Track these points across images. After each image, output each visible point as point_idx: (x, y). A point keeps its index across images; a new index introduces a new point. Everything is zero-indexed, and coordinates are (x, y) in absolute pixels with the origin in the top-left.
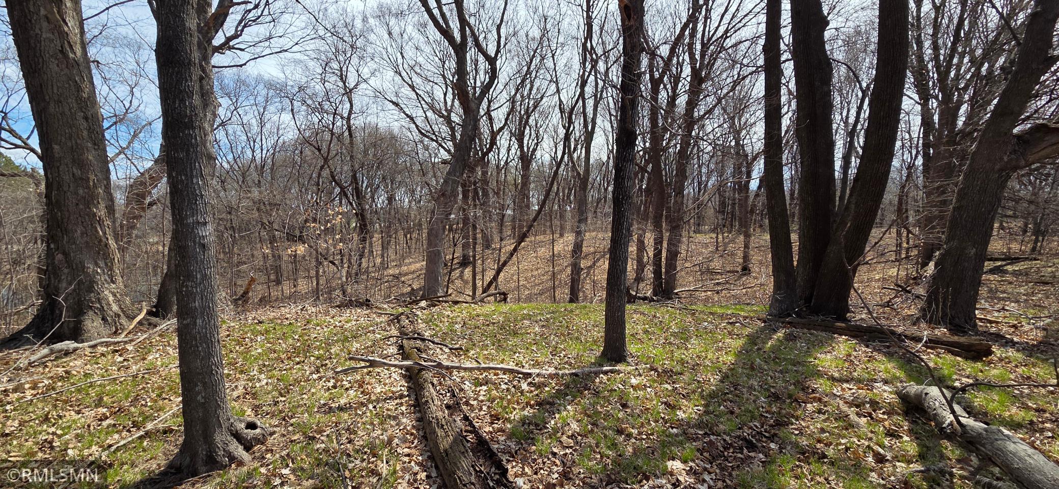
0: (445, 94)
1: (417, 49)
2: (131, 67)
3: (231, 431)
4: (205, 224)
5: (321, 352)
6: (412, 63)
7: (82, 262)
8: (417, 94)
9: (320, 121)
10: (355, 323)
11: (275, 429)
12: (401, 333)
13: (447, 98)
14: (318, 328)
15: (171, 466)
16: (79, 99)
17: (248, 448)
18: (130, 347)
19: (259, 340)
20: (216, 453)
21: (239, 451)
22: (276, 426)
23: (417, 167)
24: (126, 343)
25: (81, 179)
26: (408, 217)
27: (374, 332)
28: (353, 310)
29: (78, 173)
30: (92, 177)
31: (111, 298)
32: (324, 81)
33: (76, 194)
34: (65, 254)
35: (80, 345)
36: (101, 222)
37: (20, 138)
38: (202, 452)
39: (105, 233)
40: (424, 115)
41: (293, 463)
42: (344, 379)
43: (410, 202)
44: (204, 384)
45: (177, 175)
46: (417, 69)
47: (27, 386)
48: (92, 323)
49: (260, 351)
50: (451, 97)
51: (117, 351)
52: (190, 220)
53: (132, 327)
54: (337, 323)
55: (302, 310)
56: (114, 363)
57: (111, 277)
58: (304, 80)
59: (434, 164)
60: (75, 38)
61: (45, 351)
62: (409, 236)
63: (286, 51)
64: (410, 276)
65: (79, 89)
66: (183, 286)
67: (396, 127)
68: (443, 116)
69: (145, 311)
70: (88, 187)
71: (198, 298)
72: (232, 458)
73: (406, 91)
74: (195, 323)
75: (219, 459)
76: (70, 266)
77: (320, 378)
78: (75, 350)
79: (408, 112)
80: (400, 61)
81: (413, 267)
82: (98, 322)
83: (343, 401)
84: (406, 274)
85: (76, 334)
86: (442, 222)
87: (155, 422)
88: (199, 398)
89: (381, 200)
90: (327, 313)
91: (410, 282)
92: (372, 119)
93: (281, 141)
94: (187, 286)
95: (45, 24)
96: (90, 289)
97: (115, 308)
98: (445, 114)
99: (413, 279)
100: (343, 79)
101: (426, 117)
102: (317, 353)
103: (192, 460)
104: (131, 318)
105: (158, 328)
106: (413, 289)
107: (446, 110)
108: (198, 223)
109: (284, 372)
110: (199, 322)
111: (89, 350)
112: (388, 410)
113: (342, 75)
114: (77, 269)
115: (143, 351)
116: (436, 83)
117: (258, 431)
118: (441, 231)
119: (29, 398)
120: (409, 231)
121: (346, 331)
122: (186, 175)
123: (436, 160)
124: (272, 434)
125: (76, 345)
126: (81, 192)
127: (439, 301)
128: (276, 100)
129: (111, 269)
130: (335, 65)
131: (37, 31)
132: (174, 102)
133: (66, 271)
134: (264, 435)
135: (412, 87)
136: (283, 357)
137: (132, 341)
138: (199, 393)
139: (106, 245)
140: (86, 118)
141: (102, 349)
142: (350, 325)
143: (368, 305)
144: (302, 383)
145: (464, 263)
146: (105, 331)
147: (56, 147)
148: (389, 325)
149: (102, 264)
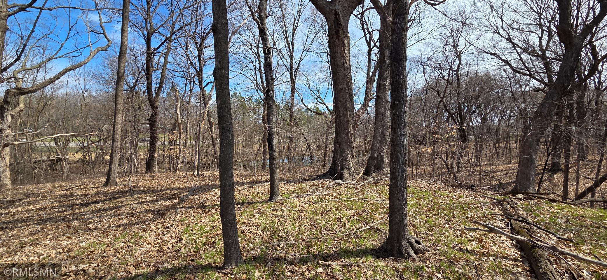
0: (540, 39)
1: (515, 11)
2: (355, 65)
3: (408, 241)
4: (405, 135)
5: (448, 212)
6: (509, 22)
7: (344, 149)
8: (514, 44)
9: (439, 75)
10: (466, 199)
11: (429, 249)
12: (505, 214)
13: (542, 41)
14: (442, 197)
15: (382, 247)
16: (347, 82)
17: (417, 254)
18: (358, 187)
19: (411, 196)
20: (403, 250)
21: (412, 253)
22: (429, 247)
23: (509, 95)
24: (357, 185)
25: (346, 115)
26: (497, 131)
27: (482, 208)
28: (463, 191)
29: (345, 112)
30: (349, 114)
31: (352, 165)
32: (444, 51)
33: (344, 121)
34: (340, 145)
35: (343, 182)
36: (350, 132)
37: (322, 100)
38: (396, 247)
39: (351, 137)
40: (519, 58)
41: (443, 273)
42: (468, 233)
43: (499, 121)
44: (399, 214)
45: (395, 112)
46: (515, 26)
47: (330, 194)
48: (346, 174)
49: (412, 202)
50: (547, 38)
51: (354, 188)
52: (399, 133)
53: (358, 178)
54: (454, 196)
55: (429, 184)
56: (354, 193)
57: (352, 155)
58: (432, 53)
59: (524, 93)
60: (347, 58)
61: (334, 182)
62: (497, 145)
63: (423, 39)
64: (499, 174)
65: (347, 78)
66: (394, 164)
67: (491, 70)
68: (538, 55)
69: (362, 173)
70: (347, 118)
71: (399, 171)
72: (410, 256)
73: (505, 43)
74: (398, 183)
75: (403, 253)
76: (340, 150)
77: (451, 228)
78: (342, 184)
79: (504, 58)
80: (500, 23)
81: (501, 167)
82: (347, 174)
83: (469, 247)
84: (495, 172)
85: (341, 177)
86: (536, 136)
87: (374, 224)
88: (397, 220)
89: (476, 121)
90: (445, 189)
91: (499, 178)
92: (473, 68)
93: (415, 89)
94: (395, 165)
95: (339, 55)
96: (346, 160)
97: (353, 169)
98: (540, 53)
99: (501, 175)
100: (455, 46)
101: (521, 59)
102: (445, 212)
103: (391, 249)
104: (358, 174)
105: (367, 181)
106: (501, 183)
107: (541, 49)
108: (402, 135)
109: (428, 218)
110: (399, 183)
111: (346, 185)
112: (505, 265)
113: (454, 44)
114: (343, 151)
115: (363, 189)
116: (532, 32)
117: (421, 246)
118: (535, 143)
119: (331, 199)
120: (497, 141)
121: (461, 202)
122: (399, 112)
123: (527, 89)
124: (428, 251)
125: (342, 182)
126: (345, 120)
127: (535, 197)
128: (415, 67)
129: (352, 153)
130: (451, 40)
131: (337, 59)
132: (396, 78)
133: (339, 152)
134: (424, 250)
135: (509, 40)
136: (425, 209)
137: (358, 184)
138: (397, 217)
139: (352, 142)
140: (348, 90)
141: (349, 186)
142: (462, 199)
143: (472, 189)
144: (440, 228)
145: (554, 169)
146: (350, 179)
147: (339, 102)
148: (493, 206)
149: (350, 150)
